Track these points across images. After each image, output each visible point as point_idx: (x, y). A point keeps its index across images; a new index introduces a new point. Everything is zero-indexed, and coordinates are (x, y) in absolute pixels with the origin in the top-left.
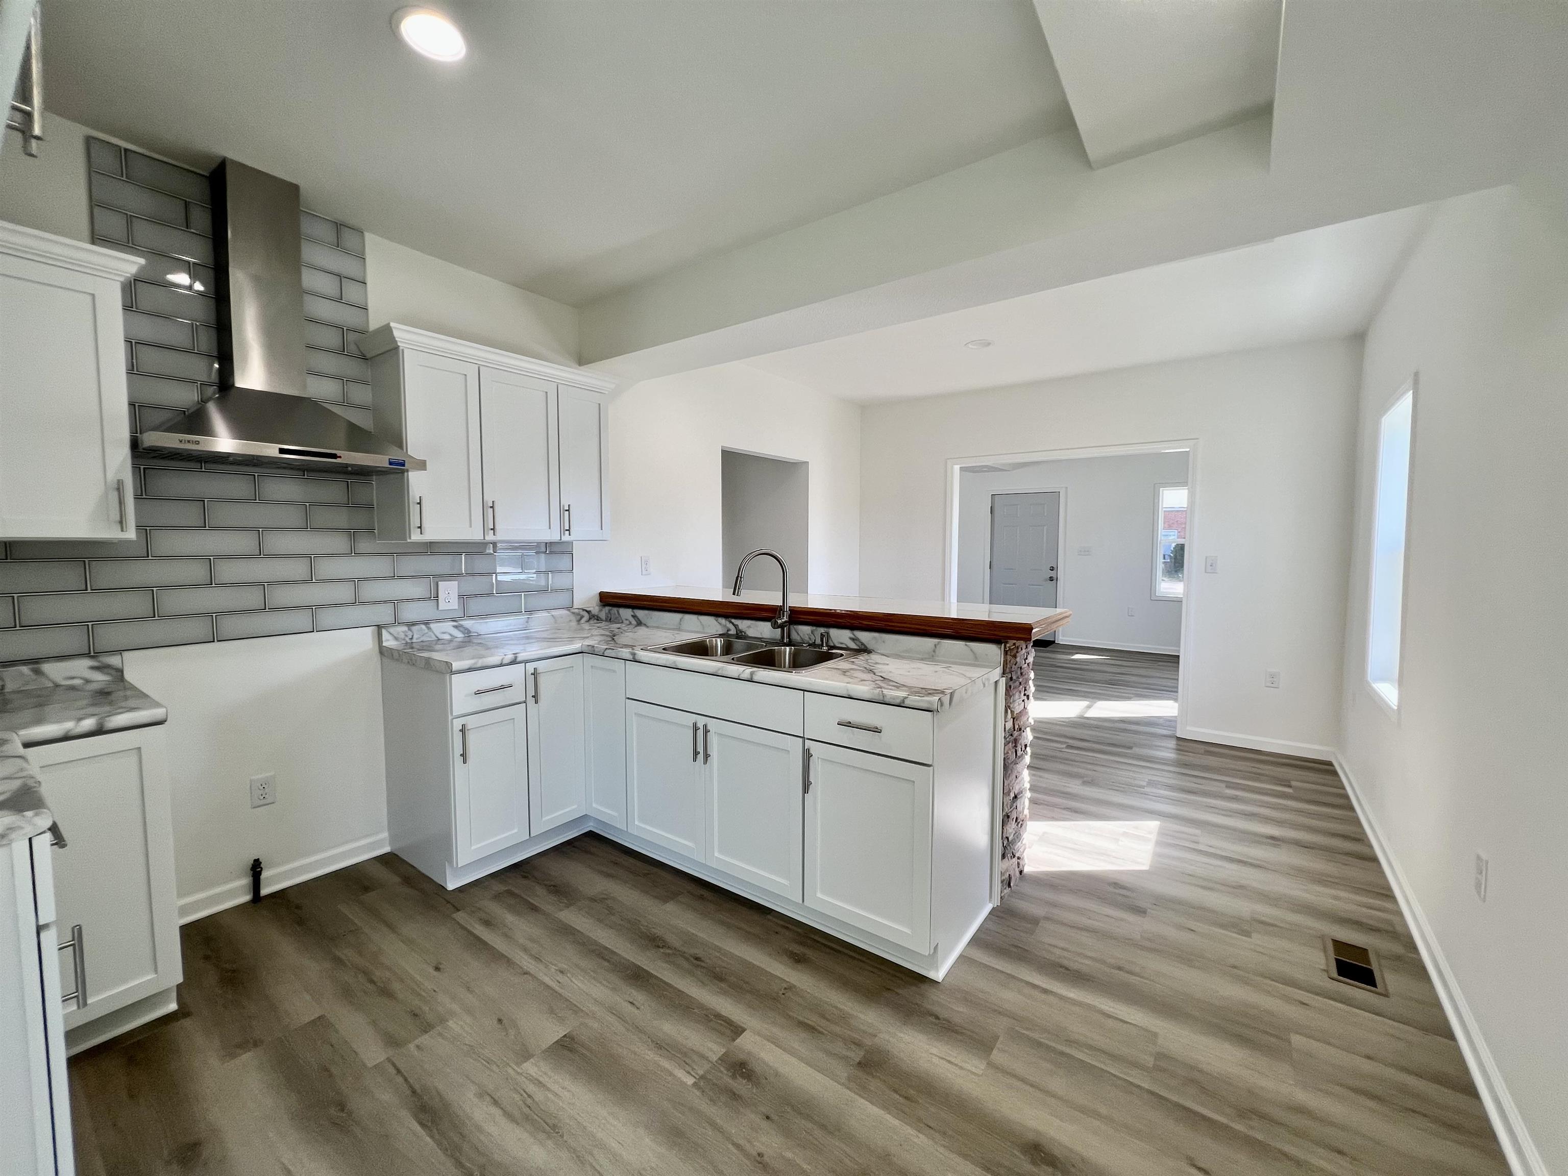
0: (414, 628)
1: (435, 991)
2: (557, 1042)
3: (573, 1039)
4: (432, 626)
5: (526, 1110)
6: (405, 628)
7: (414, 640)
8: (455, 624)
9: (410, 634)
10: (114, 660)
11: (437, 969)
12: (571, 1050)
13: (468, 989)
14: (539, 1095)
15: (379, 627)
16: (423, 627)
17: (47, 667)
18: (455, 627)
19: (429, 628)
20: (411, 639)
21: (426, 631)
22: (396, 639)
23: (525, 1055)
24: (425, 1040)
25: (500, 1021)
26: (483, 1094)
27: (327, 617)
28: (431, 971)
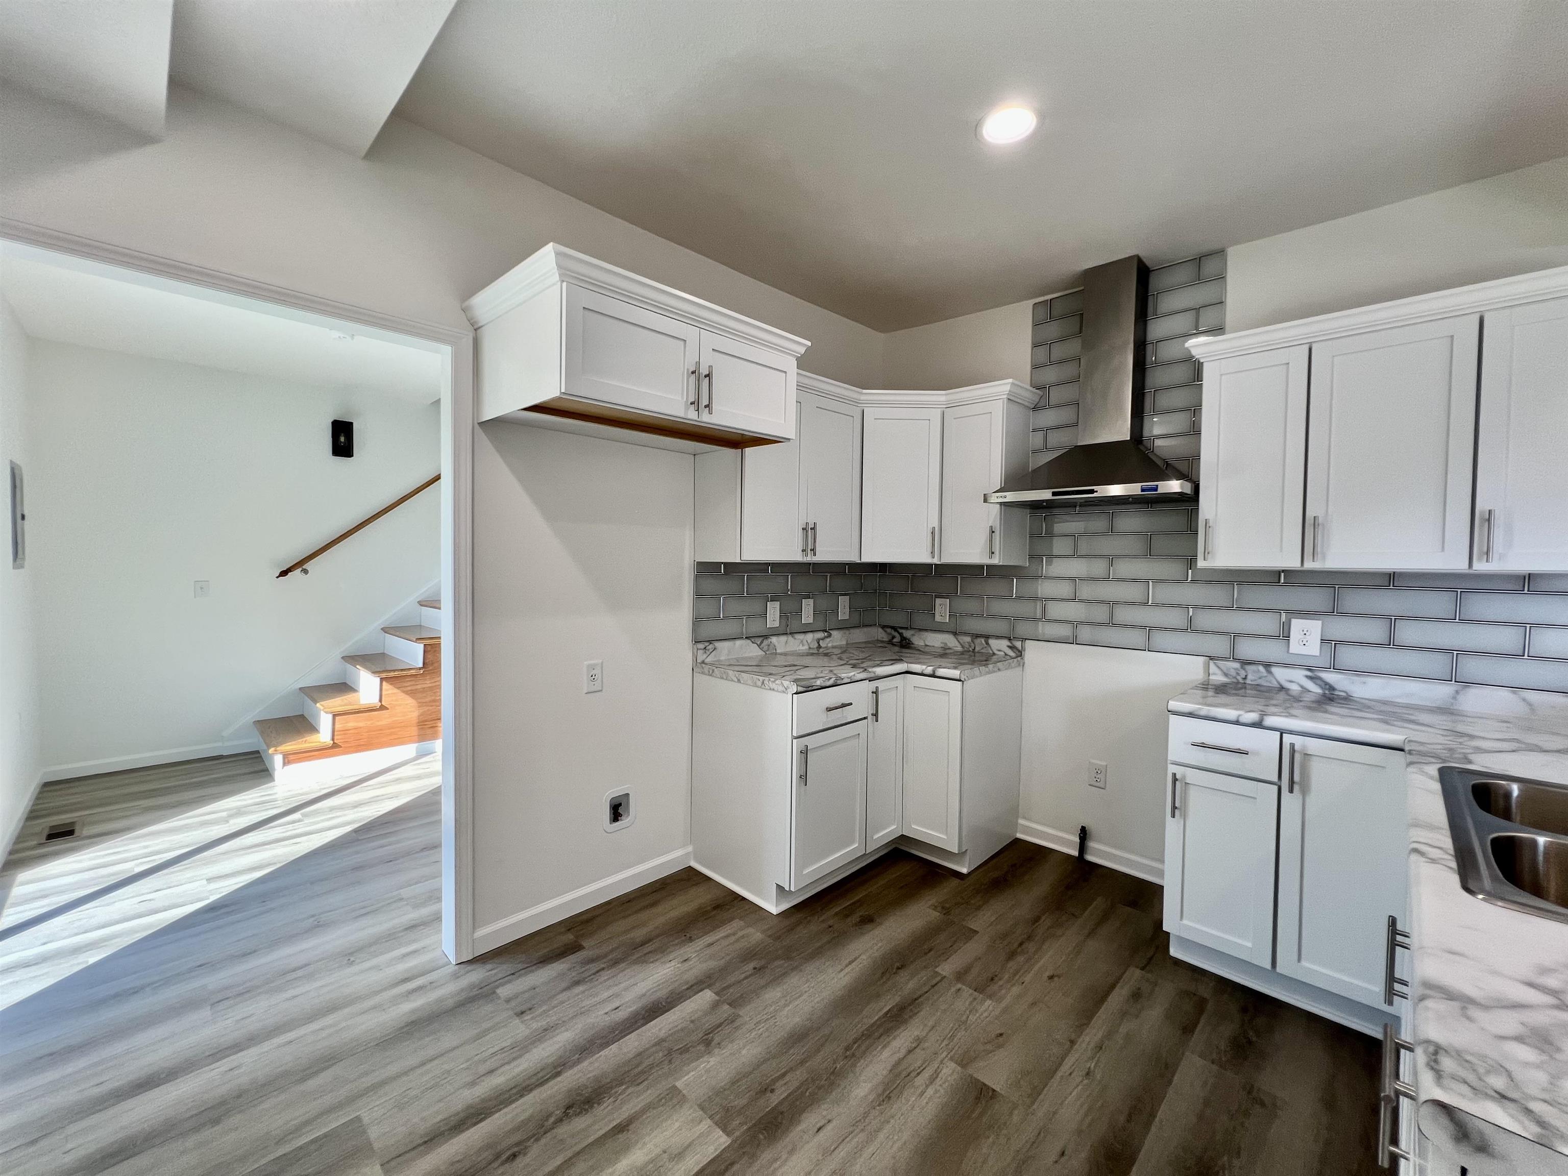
0: (1250, 668)
1: (1023, 983)
2: (985, 1085)
3: (991, 1098)
4: (1274, 670)
5: (904, 1074)
6: (1237, 665)
7: (1248, 681)
8: (1309, 673)
9: (1243, 673)
10: (1018, 644)
11: (1051, 978)
12: (978, 1099)
13: (1034, 1004)
14: (920, 1081)
15: (1211, 658)
16: (1261, 668)
17: (991, 641)
18: (1310, 678)
19: (1270, 672)
20: (1245, 678)
21: (1265, 674)
22: (1226, 675)
23: (964, 1061)
24: (967, 992)
25: (1001, 1035)
26: (919, 1041)
27: (1159, 639)
28: (1047, 974)
